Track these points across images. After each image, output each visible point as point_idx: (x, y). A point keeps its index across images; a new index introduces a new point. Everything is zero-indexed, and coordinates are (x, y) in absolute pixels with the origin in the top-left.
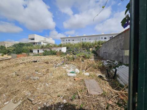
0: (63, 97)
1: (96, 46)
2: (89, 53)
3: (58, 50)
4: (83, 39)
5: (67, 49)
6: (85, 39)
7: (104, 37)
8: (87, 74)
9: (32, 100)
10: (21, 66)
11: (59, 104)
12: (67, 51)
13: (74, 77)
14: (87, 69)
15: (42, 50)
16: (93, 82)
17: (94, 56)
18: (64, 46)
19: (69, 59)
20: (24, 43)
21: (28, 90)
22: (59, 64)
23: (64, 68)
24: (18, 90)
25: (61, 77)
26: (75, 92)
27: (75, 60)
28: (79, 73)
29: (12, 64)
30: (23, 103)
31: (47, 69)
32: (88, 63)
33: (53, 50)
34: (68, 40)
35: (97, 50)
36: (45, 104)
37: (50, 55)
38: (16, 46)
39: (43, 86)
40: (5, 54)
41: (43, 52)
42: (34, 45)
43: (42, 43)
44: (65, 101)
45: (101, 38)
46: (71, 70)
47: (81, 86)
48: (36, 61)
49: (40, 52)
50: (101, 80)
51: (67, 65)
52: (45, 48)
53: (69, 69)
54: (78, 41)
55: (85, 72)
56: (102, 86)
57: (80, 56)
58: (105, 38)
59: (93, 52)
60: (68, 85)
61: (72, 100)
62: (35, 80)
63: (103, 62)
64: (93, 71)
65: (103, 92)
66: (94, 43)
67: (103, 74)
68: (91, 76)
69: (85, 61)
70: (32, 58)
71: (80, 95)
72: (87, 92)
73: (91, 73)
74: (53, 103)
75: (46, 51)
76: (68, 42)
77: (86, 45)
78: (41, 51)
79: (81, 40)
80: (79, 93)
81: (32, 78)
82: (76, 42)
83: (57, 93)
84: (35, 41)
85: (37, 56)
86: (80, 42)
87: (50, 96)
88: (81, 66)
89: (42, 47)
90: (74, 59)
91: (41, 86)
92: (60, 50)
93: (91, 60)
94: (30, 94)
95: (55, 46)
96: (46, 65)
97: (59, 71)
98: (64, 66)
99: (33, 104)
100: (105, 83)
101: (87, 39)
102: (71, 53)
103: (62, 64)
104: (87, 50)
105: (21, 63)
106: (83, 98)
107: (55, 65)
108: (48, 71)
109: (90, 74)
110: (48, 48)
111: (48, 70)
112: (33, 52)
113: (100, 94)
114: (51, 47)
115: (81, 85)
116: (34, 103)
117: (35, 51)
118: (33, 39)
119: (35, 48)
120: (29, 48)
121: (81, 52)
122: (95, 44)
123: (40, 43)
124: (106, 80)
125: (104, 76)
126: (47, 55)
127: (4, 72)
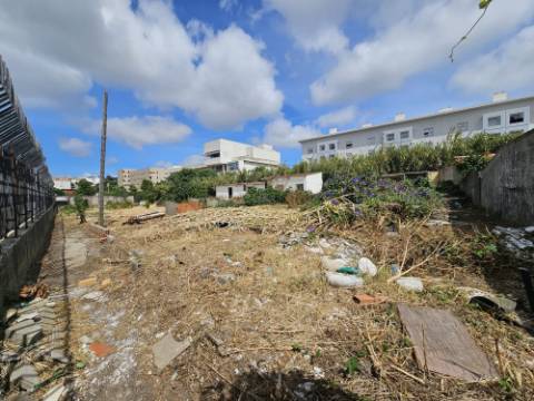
0: (312, 357)
1: (460, 159)
2: (424, 194)
3: (291, 184)
4: (391, 137)
5: (325, 179)
6: (405, 135)
7: (505, 115)
8: (414, 284)
9: (219, 341)
10: (189, 237)
11: (298, 377)
12: (324, 189)
13: (353, 290)
14: (409, 262)
15: (242, 187)
16: (444, 321)
17: (452, 205)
18: (313, 171)
19: (331, 217)
20: (193, 168)
21: (206, 309)
22: (295, 237)
23: (313, 250)
24: (184, 307)
25: (303, 284)
26: (359, 346)
27: (357, 224)
28: (376, 277)
29: (168, 230)
30: (195, 344)
31: (258, 250)
32: (416, 237)
33: (274, 185)
34: (327, 147)
35: (465, 181)
36: (254, 363)
37: (266, 203)
38: (176, 179)
39: (246, 307)
40: (152, 202)
41: (244, 193)
42: (219, 174)
43: (242, 166)
44: (318, 372)
45: (490, 120)
46: (342, 263)
47: (386, 330)
48: (226, 225)
49: (235, 194)
50: (490, 320)
51: (324, 240)
52: (249, 181)
53: (334, 257)
54: (372, 147)
55: (400, 273)
56: (494, 349)
57: (377, 208)
58: (515, 119)
59: (444, 187)
60: (331, 318)
61: (344, 373)
62: (223, 282)
63: (503, 236)
64: (443, 272)
65: (497, 378)
66: (449, 147)
67: (500, 290)
68: (433, 292)
69: (401, 226)
70: (213, 214)
71: (377, 364)
72: (409, 357)
73: (430, 279)
74: (279, 369)
75: (252, 191)
76: (327, 153)
77: (409, 159)
78: (239, 192)
79: (385, 141)
80: (374, 355)
81: (215, 275)
82: (362, 151)
83: (291, 335)
84: (223, 160)
85: (227, 206)
86: (377, 150)
87: (269, 341)
88: (385, 249)
89: (242, 179)
90: (351, 218)
91: (241, 304)
92: (300, 187)
93: (431, 223)
94: (212, 323)
95: (282, 172)
96: (254, 237)
97: (298, 263)
98: (315, 246)
99: (220, 355)
100: (514, 339)
101: (411, 134)
102: (342, 197)
103: (306, 235)
104: (410, 182)
105: (187, 230)
106: (393, 380)
107: (283, 238)
108: (259, 258)
109: (426, 286)
110: (260, 181)
111: (260, 254)
112: (218, 194)
113: (483, 382)
114: (270, 174)
115: (382, 326)
116: (223, 353)
117: (222, 193)
118: (216, 155)
119: (221, 184)
120: (207, 182)
121: (382, 189)
122: (457, 151)
123: (234, 165)
124: (515, 324)
125: (506, 303)
126: (256, 204)
127: (152, 252)
